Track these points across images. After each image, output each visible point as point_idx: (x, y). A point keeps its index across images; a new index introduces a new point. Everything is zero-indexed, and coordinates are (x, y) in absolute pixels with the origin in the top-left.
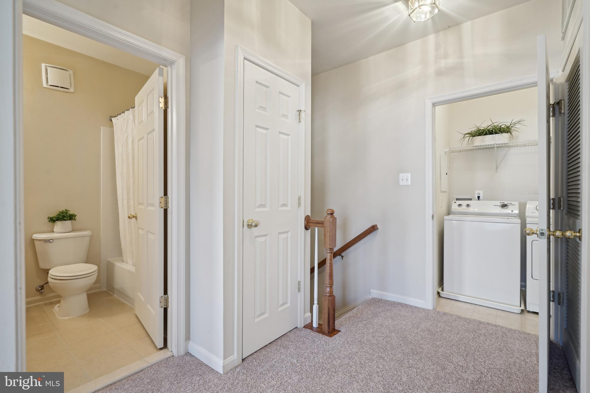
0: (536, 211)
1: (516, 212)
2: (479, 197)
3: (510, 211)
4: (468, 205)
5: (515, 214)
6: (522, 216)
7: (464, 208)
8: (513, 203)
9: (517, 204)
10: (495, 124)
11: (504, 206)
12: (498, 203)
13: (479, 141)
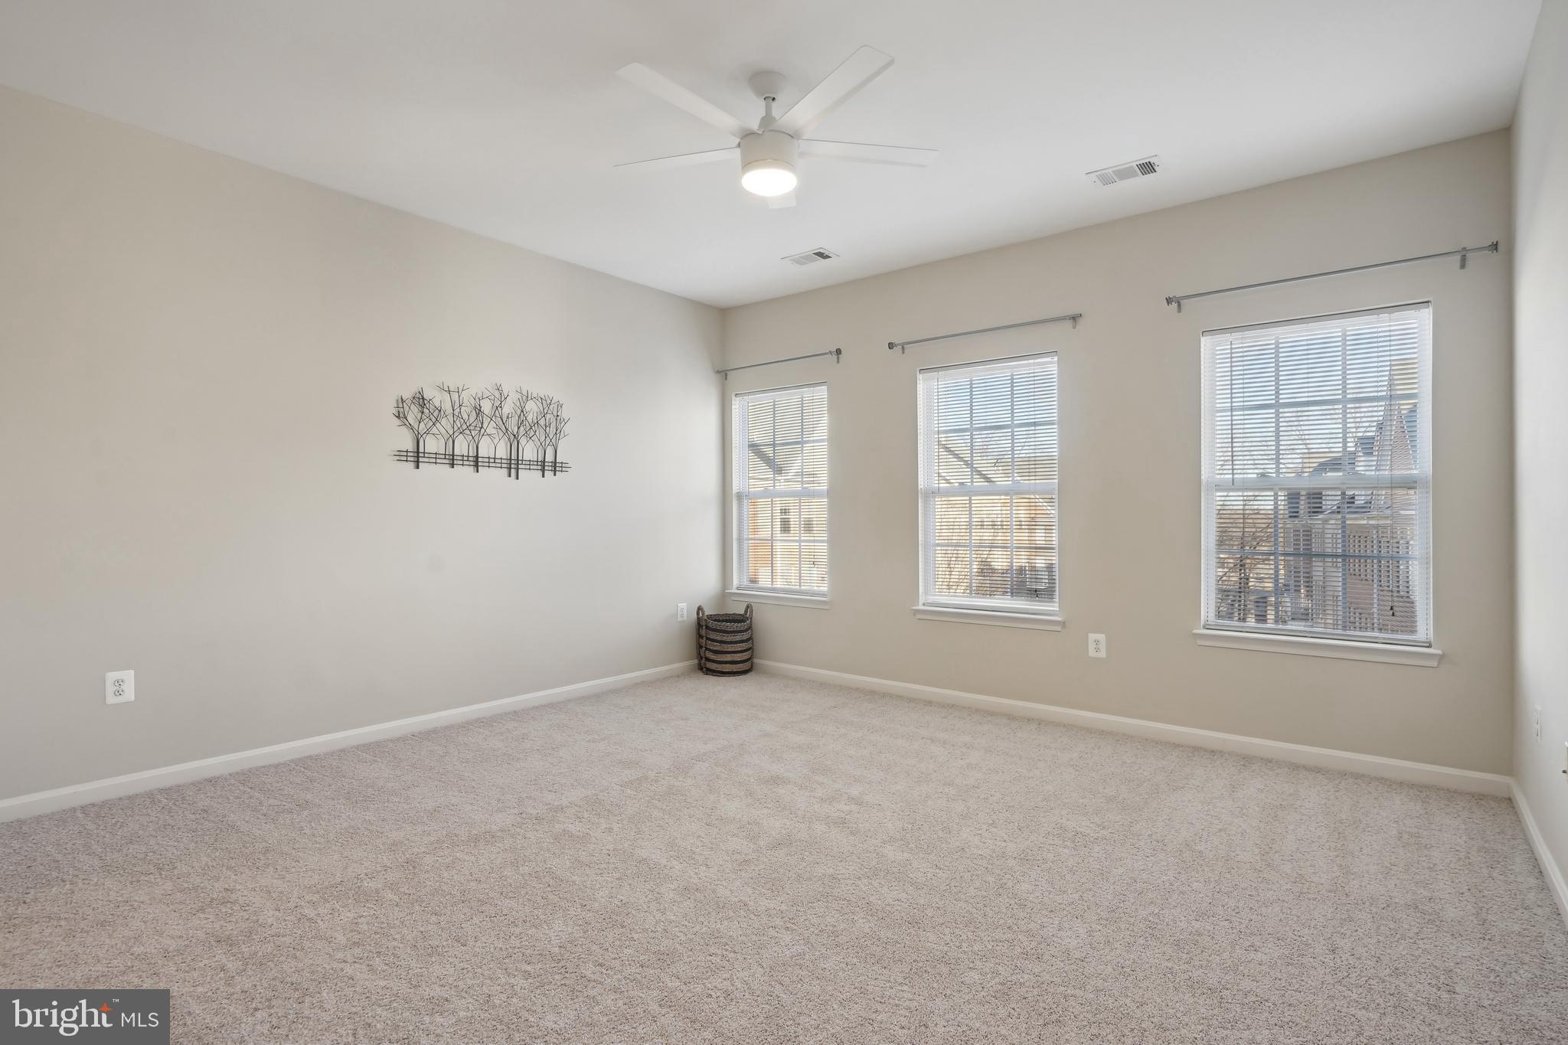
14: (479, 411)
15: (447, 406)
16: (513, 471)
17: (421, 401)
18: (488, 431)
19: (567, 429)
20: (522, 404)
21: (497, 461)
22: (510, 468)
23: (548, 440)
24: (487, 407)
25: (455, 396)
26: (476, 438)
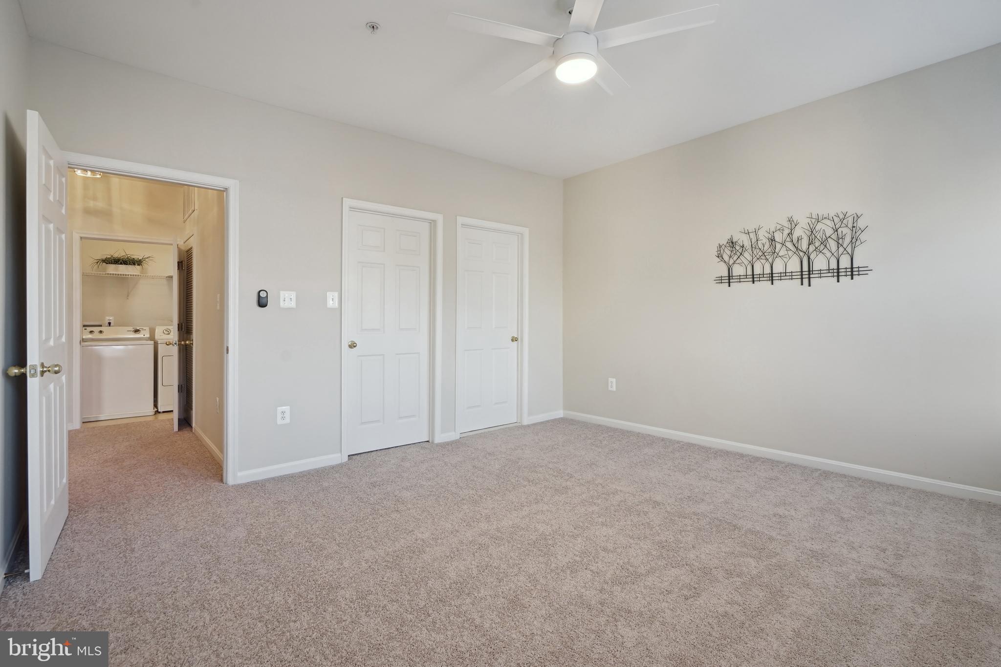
0: (163, 334)
1: (148, 335)
2: (110, 324)
3: (143, 336)
4: (101, 332)
5: (147, 338)
6: (152, 338)
7: (96, 335)
8: (144, 328)
9: (147, 329)
10: (129, 256)
11: (137, 331)
12: (131, 329)
13: (112, 269)
14: (772, 240)
15: (747, 244)
16: (806, 281)
17: (732, 243)
18: (780, 254)
19: (863, 237)
20: (812, 226)
21: (787, 274)
22: (802, 278)
23: (841, 249)
24: (778, 237)
25: (752, 236)
26: (770, 260)
